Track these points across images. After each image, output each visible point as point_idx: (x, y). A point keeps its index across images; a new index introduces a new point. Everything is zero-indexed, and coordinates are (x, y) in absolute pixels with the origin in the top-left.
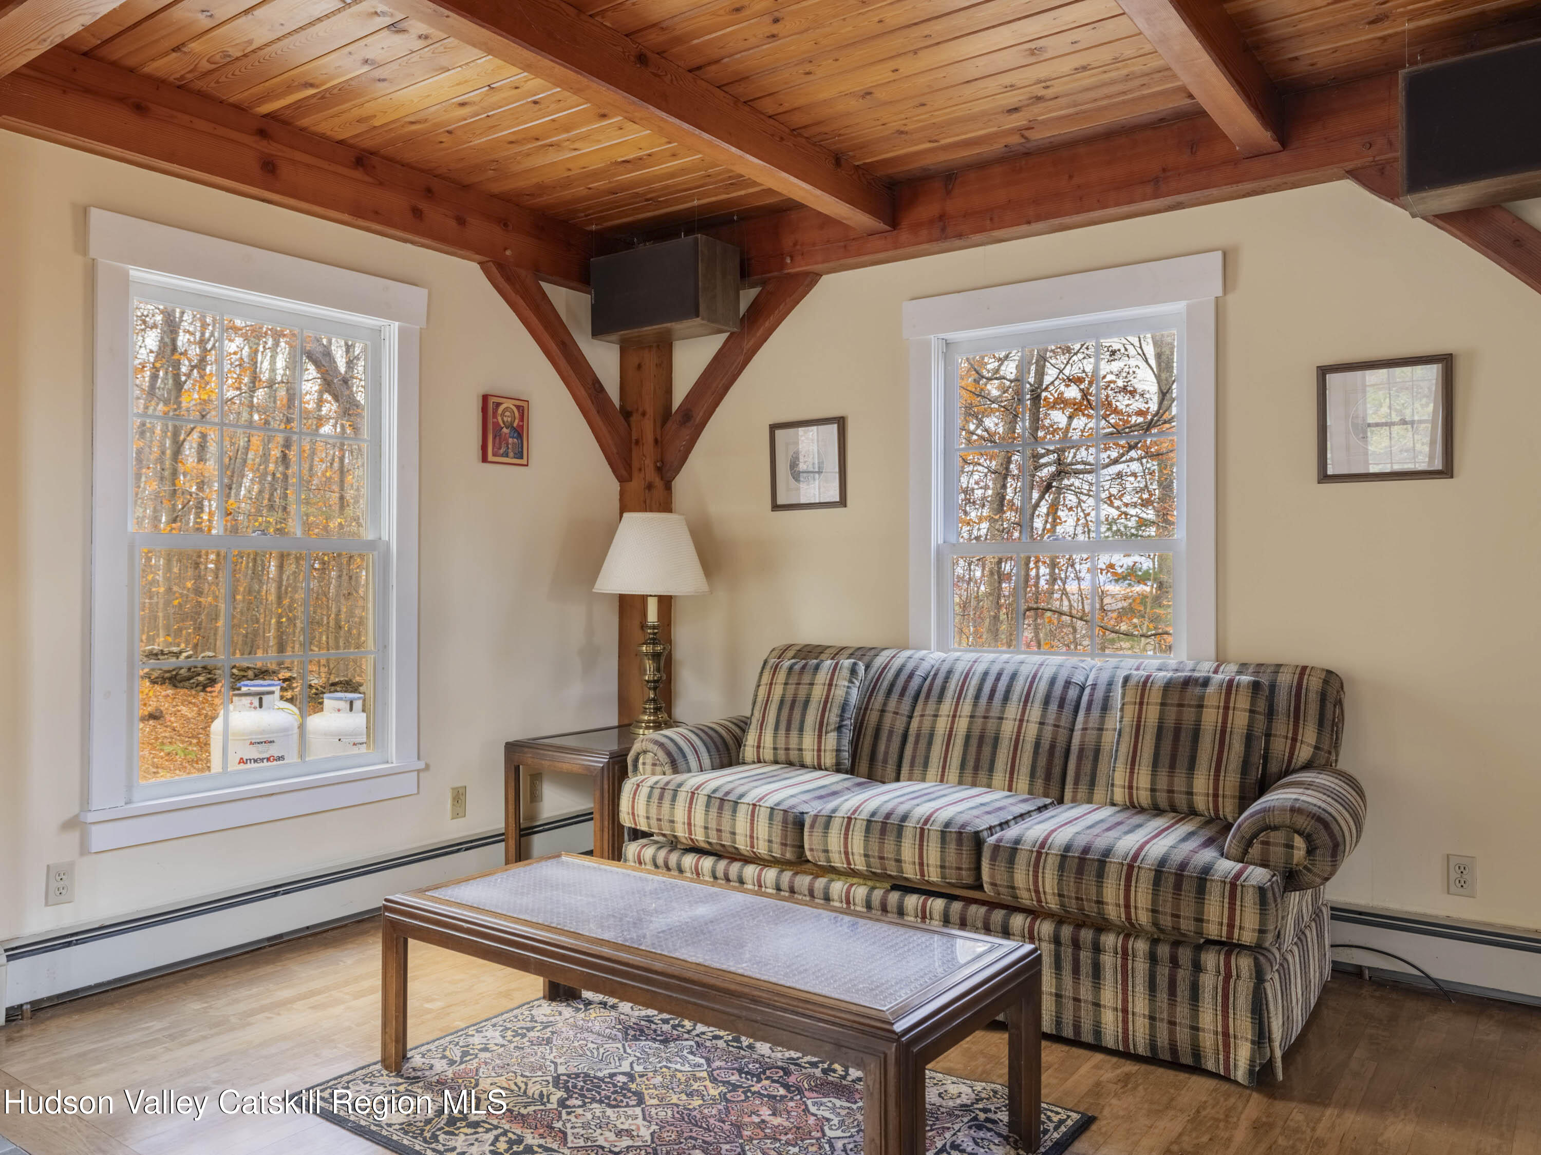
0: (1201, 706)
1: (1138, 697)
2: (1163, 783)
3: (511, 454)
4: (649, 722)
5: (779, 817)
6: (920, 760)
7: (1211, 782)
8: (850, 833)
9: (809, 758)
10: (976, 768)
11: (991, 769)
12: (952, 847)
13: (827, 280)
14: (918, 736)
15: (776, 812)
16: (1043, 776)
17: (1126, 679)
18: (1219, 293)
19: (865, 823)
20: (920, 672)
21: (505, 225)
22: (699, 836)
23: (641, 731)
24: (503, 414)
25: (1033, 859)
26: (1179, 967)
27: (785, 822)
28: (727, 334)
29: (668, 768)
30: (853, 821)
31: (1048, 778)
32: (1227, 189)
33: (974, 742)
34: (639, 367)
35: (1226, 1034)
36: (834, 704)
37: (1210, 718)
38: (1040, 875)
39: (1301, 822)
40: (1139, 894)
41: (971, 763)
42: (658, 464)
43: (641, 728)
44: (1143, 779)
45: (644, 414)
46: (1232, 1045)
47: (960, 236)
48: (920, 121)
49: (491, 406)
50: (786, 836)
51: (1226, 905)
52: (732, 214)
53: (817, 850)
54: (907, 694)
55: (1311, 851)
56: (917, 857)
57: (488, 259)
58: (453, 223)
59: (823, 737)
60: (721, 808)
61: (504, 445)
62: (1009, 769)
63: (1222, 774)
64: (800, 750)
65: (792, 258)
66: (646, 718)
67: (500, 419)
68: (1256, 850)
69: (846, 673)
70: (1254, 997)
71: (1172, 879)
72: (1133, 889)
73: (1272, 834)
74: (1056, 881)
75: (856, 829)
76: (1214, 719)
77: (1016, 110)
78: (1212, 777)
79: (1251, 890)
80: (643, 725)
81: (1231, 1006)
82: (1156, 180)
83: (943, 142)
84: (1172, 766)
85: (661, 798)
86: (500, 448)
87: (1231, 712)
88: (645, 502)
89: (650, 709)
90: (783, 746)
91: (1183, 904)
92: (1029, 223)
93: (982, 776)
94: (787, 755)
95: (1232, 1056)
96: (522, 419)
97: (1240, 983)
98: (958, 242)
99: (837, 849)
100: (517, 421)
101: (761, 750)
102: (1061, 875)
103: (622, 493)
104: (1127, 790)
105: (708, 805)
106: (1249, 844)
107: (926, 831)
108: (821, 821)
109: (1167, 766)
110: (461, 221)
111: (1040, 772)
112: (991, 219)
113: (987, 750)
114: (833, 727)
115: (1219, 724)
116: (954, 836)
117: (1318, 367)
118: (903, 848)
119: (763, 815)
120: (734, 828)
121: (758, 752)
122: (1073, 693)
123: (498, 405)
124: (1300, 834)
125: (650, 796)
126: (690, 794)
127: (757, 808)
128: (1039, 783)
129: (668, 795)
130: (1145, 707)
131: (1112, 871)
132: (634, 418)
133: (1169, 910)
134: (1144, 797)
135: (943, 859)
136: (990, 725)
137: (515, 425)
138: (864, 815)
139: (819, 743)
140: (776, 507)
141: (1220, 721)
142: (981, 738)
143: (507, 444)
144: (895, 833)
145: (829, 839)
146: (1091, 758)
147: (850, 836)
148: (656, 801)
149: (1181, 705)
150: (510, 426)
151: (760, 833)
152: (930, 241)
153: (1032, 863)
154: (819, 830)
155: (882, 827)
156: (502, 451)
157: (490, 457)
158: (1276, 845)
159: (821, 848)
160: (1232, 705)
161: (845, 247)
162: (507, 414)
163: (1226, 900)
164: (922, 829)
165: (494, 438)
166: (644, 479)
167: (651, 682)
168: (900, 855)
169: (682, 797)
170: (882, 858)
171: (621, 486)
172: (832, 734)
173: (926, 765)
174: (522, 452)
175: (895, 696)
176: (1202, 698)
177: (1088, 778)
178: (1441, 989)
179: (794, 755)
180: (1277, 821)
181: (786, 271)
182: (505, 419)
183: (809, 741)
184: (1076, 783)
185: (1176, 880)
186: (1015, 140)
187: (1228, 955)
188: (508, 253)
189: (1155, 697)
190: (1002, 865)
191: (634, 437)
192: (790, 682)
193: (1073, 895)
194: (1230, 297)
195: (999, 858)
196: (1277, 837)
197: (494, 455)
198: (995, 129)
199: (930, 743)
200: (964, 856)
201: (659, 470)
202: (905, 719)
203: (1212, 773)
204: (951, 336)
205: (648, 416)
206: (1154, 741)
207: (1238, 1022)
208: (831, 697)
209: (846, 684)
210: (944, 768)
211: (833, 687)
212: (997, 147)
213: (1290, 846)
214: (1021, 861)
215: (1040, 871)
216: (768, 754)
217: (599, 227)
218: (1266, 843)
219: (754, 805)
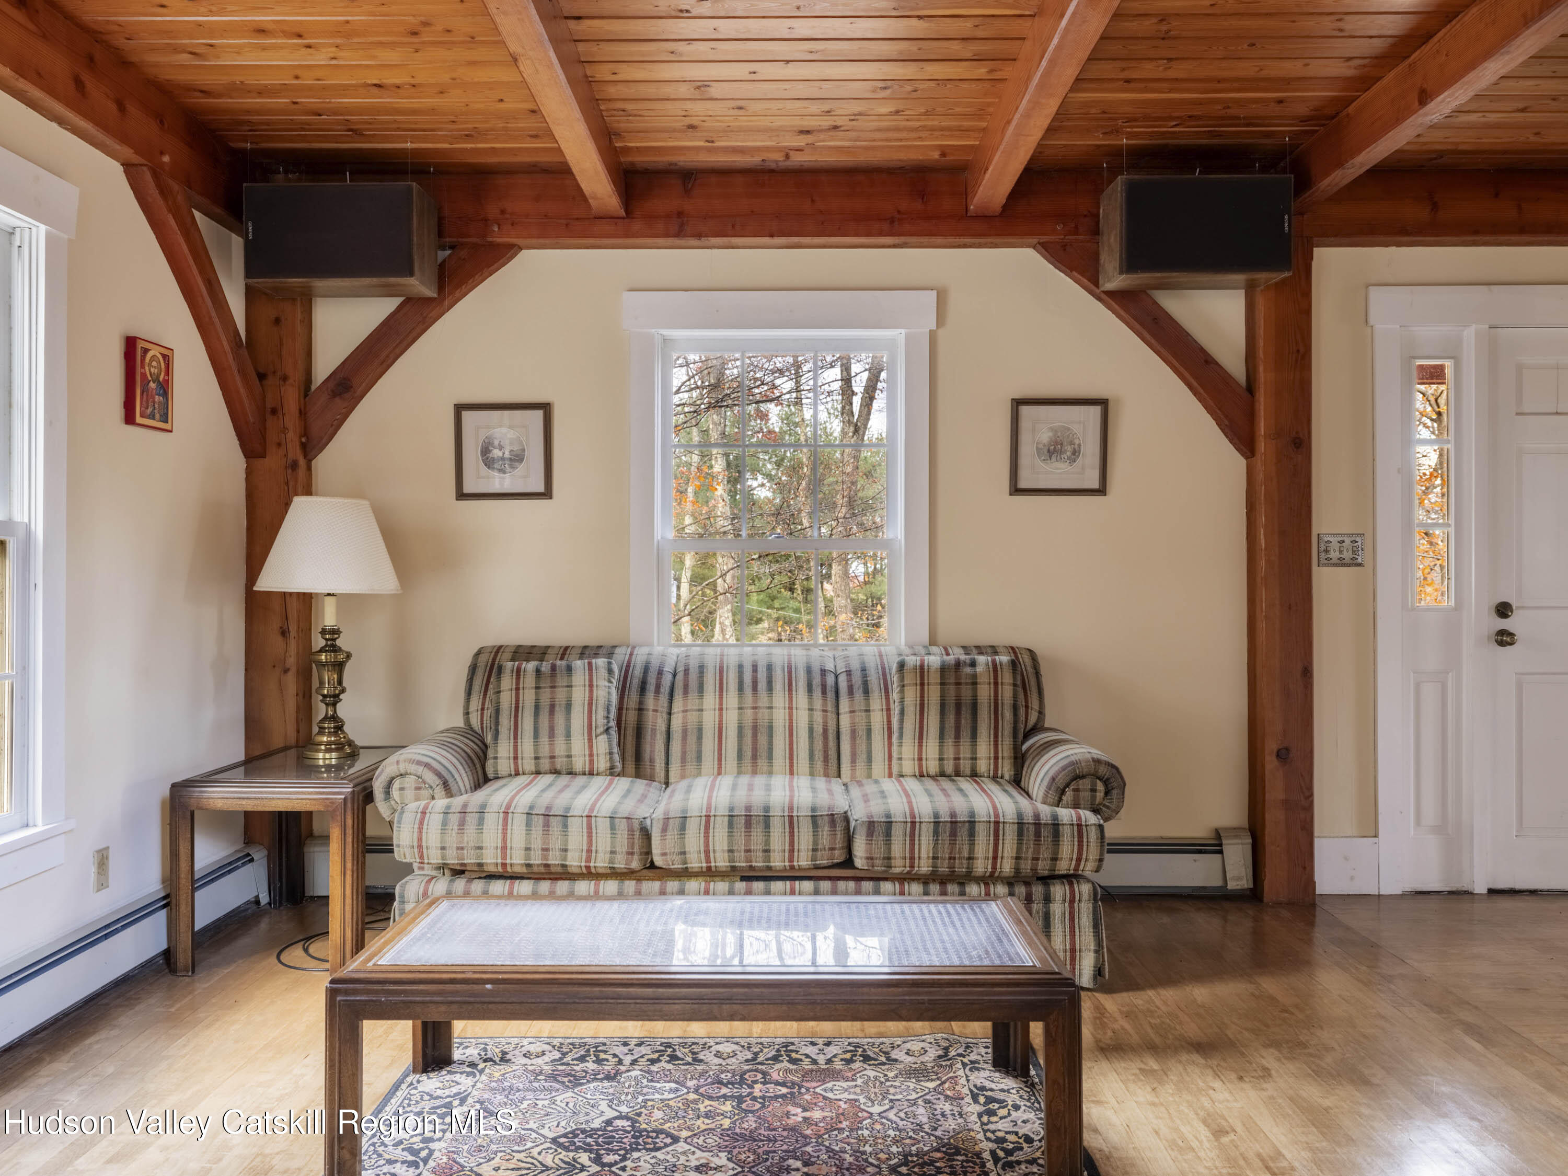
0: (975, 683)
1: (918, 678)
2: (950, 752)
3: (157, 416)
4: (329, 743)
5: (622, 826)
6: (691, 755)
7: (992, 747)
8: (711, 831)
9: (579, 763)
10: (755, 757)
11: (770, 757)
12: (825, 831)
13: (526, 256)
14: (685, 732)
15: (617, 821)
16: (822, 759)
17: (902, 666)
18: (934, 327)
19: (726, 819)
20: (668, 668)
21: (162, 122)
22: (517, 859)
23: (321, 755)
24: (150, 365)
25: (908, 830)
26: (1033, 902)
27: (631, 830)
28: (402, 299)
29: (439, 791)
30: (712, 819)
31: (826, 759)
32: (951, 240)
33: (748, 733)
34: (277, 321)
35: (1073, 950)
36: (599, 706)
37: (984, 692)
38: (917, 842)
39: (1102, 770)
40: (1006, 846)
41: (748, 753)
42: (303, 440)
43: (319, 751)
44: (932, 749)
45: (285, 378)
46: (1077, 958)
47: (699, 236)
48: (718, 121)
49: (139, 353)
50: (633, 843)
51: (1076, 843)
52: (429, 165)
53: (671, 854)
54: (662, 690)
55: (1107, 793)
56: (787, 845)
57: (143, 161)
58: (113, 107)
59: (594, 741)
60: (547, 825)
61: (151, 404)
62: (787, 755)
63: (1000, 739)
64: (569, 756)
65: (499, 226)
66: (325, 739)
67: (147, 368)
68: (1069, 796)
69: (603, 672)
70: (1094, 914)
71: (1032, 828)
72: (1001, 842)
73: (1081, 782)
74: (931, 846)
75: (717, 826)
76: (987, 693)
77: (808, 132)
78: (992, 743)
79: (1093, 828)
80: (323, 747)
81: (1077, 926)
82: (892, 221)
83: (717, 144)
84: (957, 737)
85: (462, 823)
86: (147, 408)
87: (1000, 687)
88: (287, 484)
89: (329, 728)
90: (547, 754)
91: (1043, 848)
92: (772, 236)
93: (762, 763)
94: (553, 763)
95: (1077, 967)
96: (167, 373)
97: (1082, 905)
98: (693, 242)
99: (696, 849)
100: (163, 374)
101: (520, 761)
102: (937, 840)
103: (249, 472)
104: (916, 762)
105: (528, 824)
106: (1063, 792)
107: (795, 819)
108: (674, 825)
109: (953, 736)
110: (122, 108)
111: (819, 755)
112: (733, 226)
113: (763, 739)
114: (601, 730)
115: (992, 698)
116: (826, 819)
117: (1013, 399)
118: (772, 838)
119: (602, 827)
120: (566, 844)
121: (516, 764)
122: (830, 680)
123: (146, 351)
124: (1100, 780)
125: (445, 823)
126: (502, 815)
127: (593, 819)
128: (819, 765)
129: (471, 820)
130: (926, 687)
131: (981, 830)
132: (270, 381)
133: (1030, 855)
134: (932, 766)
135: (815, 842)
136: (760, 715)
137: (161, 379)
138: (723, 811)
139: (591, 747)
140: (461, 495)
141: (992, 695)
142: (755, 729)
143: (154, 402)
144: (762, 825)
145: (686, 840)
146: (864, 737)
147: (711, 834)
148: (456, 828)
149: (958, 684)
150: (156, 380)
151: (599, 844)
152: (667, 235)
153: (908, 833)
154: (672, 833)
155: (746, 821)
156: (149, 411)
157: (139, 419)
158: (1085, 790)
159: (677, 850)
160: (1000, 681)
161: (567, 225)
162: (154, 364)
163: (1076, 839)
164: (791, 817)
165: (142, 394)
166: (286, 456)
167: (330, 696)
168: (769, 844)
169: (492, 822)
170: (748, 851)
171: (247, 462)
172: (602, 737)
173: (699, 758)
174: (167, 414)
175: (650, 694)
176: (975, 676)
177: (864, 756)
178: (1109, 894)
179: (560, 763)
180: (1085, 771)
181: (490, 239)
182: (152, 370)
183: (578, 746)
184: (853, 761)
185: (1036, 829)
186: (779, 157)
187: (1071, 884)
188: (166, 159)
189: (935, 678)
190: (879, 839)
191: (269, 405)
192: (542, 685)
193: (947, 856)
194: (941, 332)
195: (876, 833)
196: (1085, 784)
197: (142, 416)
198: (773, 144)
199: (700, 738)
200: (838, 836)
201: (304, 446)
202: (665, 716)
203: (992, 739)
204: (667, 332)
205: (291, 381)
206: (939, 717)
207: (1083, 938)
208: (595, 698)
209: (607, 684)
210: (720, 760)
211: (595, 688)
212: (753, 160)
213: (1093, 790)
214: (897, 833)
215: (917, 838)
216: (528, 764)
217: (254, 146)
218: (1076, 790)
219: (589, 817)
